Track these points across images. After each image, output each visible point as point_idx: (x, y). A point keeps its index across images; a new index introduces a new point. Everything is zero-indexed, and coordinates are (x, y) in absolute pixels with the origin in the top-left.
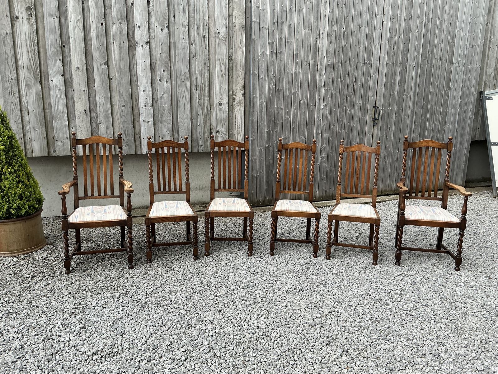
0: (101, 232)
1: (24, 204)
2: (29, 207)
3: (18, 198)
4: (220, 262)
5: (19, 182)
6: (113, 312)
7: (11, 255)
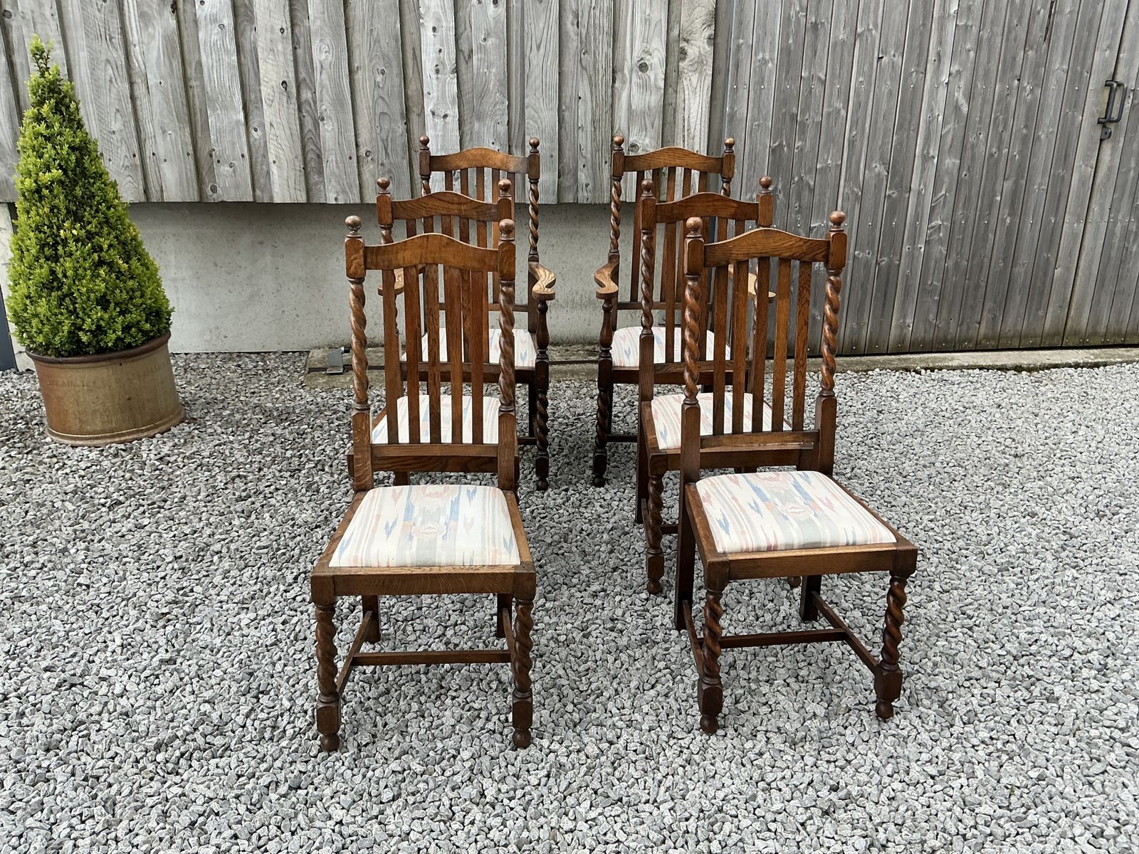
0: (319, 400)
1: (113, 320)
2: (126, 329)
3: (98, 304)
4: (582, 510)
5: (101, 263)
6: (262, 622)
7: (89, 442)
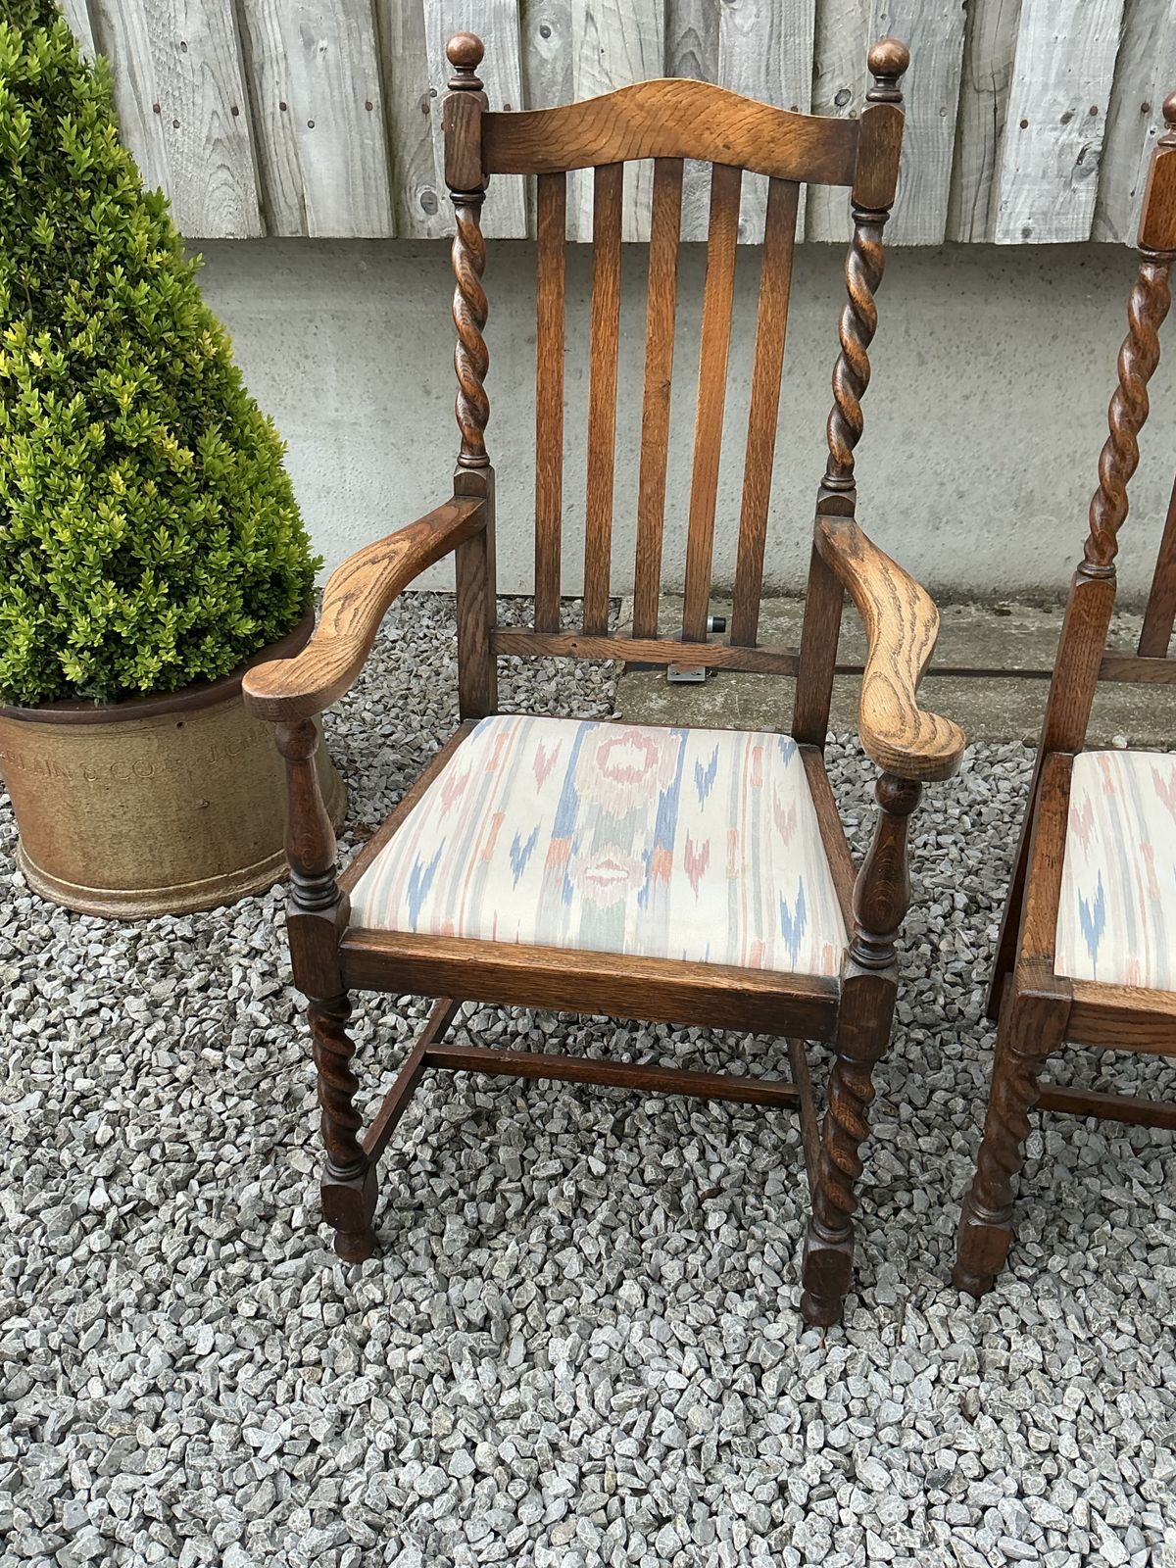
1: (149, 620)
2: (188, 640)
3: (107, 575)
5: (114, 450)
